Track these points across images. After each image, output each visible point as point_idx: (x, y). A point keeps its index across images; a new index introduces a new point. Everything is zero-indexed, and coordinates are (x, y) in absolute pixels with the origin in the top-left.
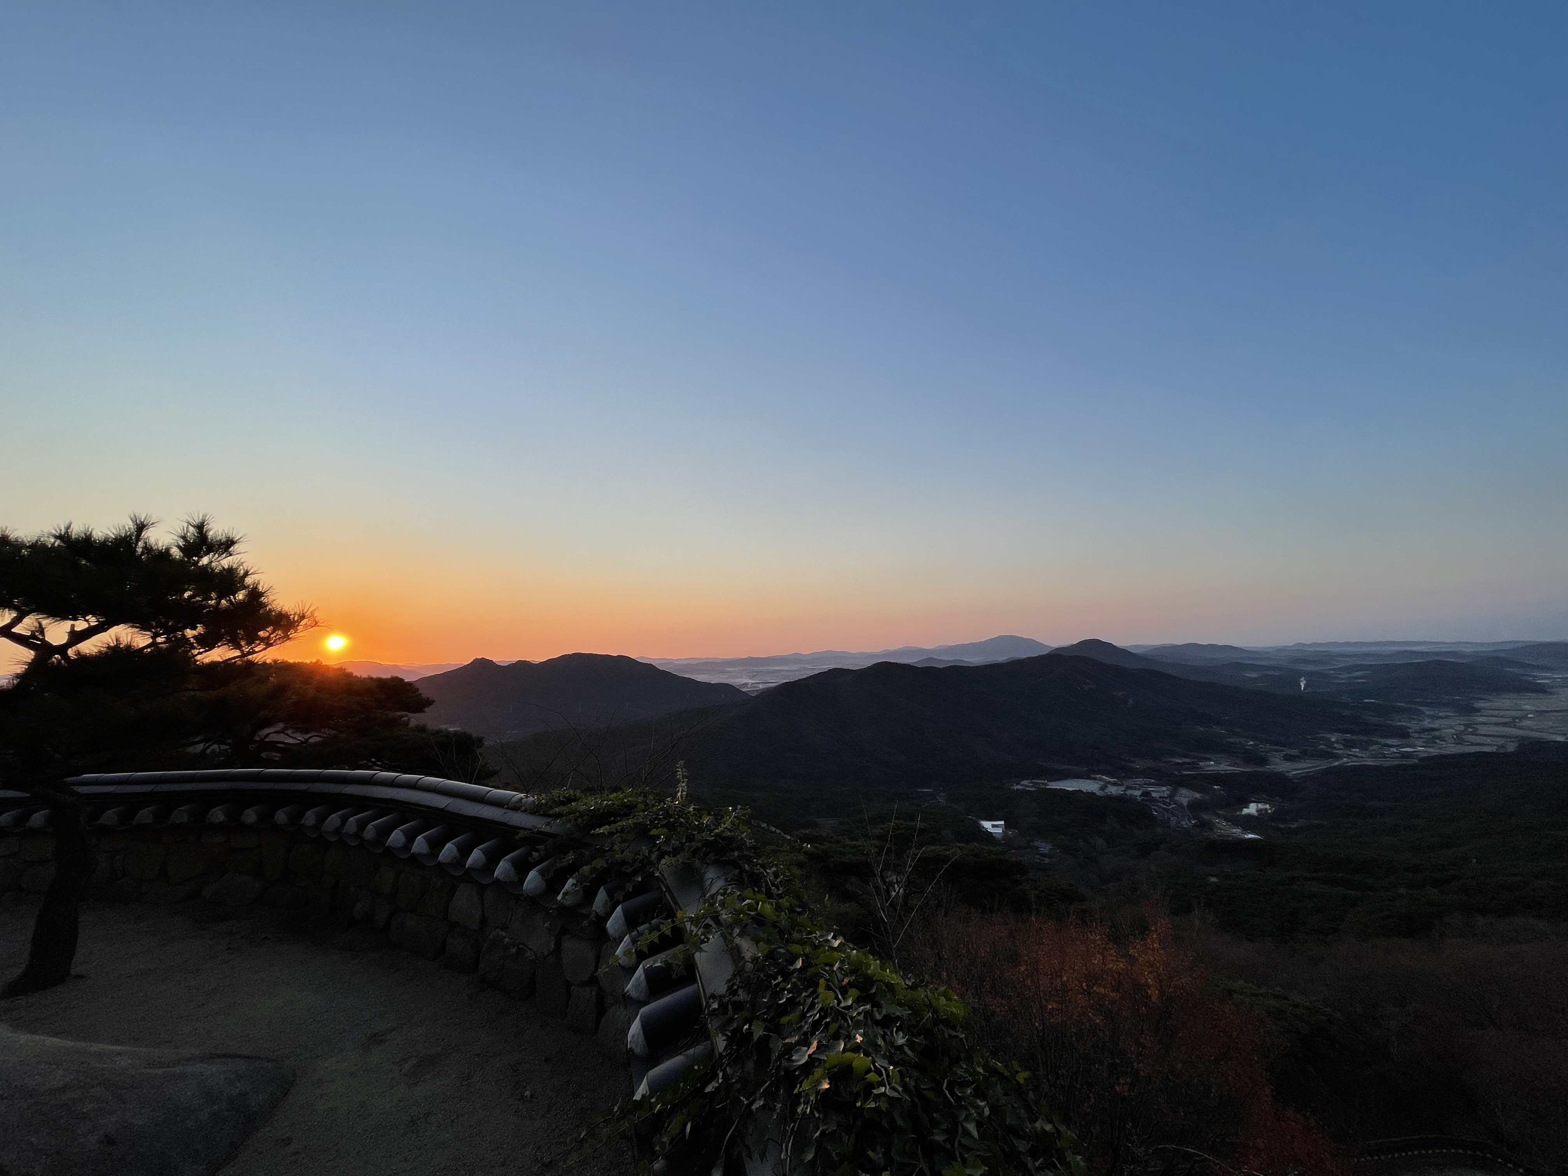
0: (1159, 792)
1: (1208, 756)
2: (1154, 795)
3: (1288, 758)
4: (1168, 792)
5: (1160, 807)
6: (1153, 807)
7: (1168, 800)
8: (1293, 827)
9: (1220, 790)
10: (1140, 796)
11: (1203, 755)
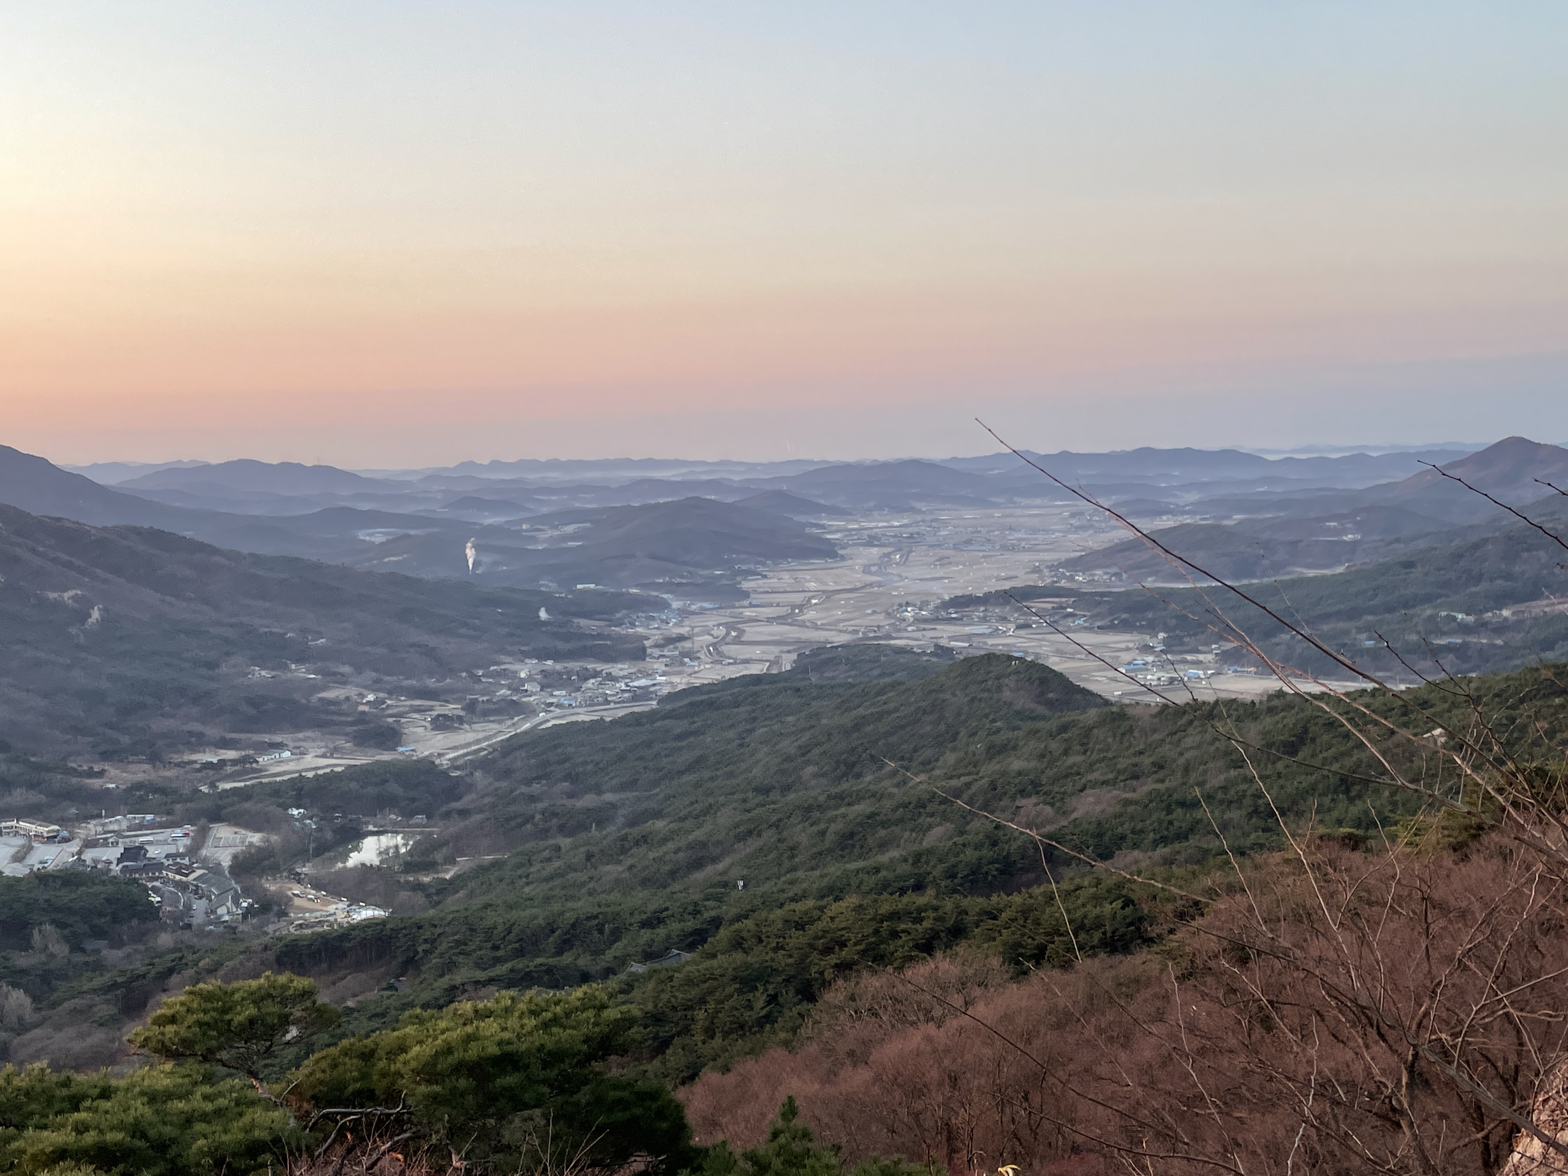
0: (165, 842)
1: (278, 738)
2: (153, 852)
3: (442, 724)
4: (187, 841)
5: (166, 881)
6: (150, 885)
7: (186, 861)
8: (448, 877)
9: (303, 817)
10: (119, 861)
11: (267, 738)
